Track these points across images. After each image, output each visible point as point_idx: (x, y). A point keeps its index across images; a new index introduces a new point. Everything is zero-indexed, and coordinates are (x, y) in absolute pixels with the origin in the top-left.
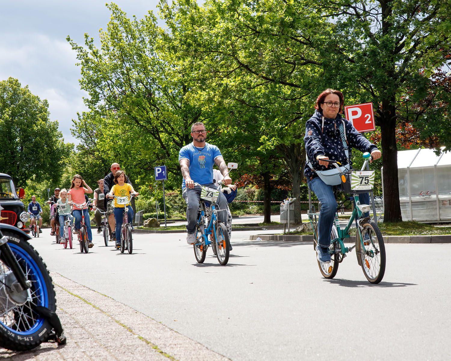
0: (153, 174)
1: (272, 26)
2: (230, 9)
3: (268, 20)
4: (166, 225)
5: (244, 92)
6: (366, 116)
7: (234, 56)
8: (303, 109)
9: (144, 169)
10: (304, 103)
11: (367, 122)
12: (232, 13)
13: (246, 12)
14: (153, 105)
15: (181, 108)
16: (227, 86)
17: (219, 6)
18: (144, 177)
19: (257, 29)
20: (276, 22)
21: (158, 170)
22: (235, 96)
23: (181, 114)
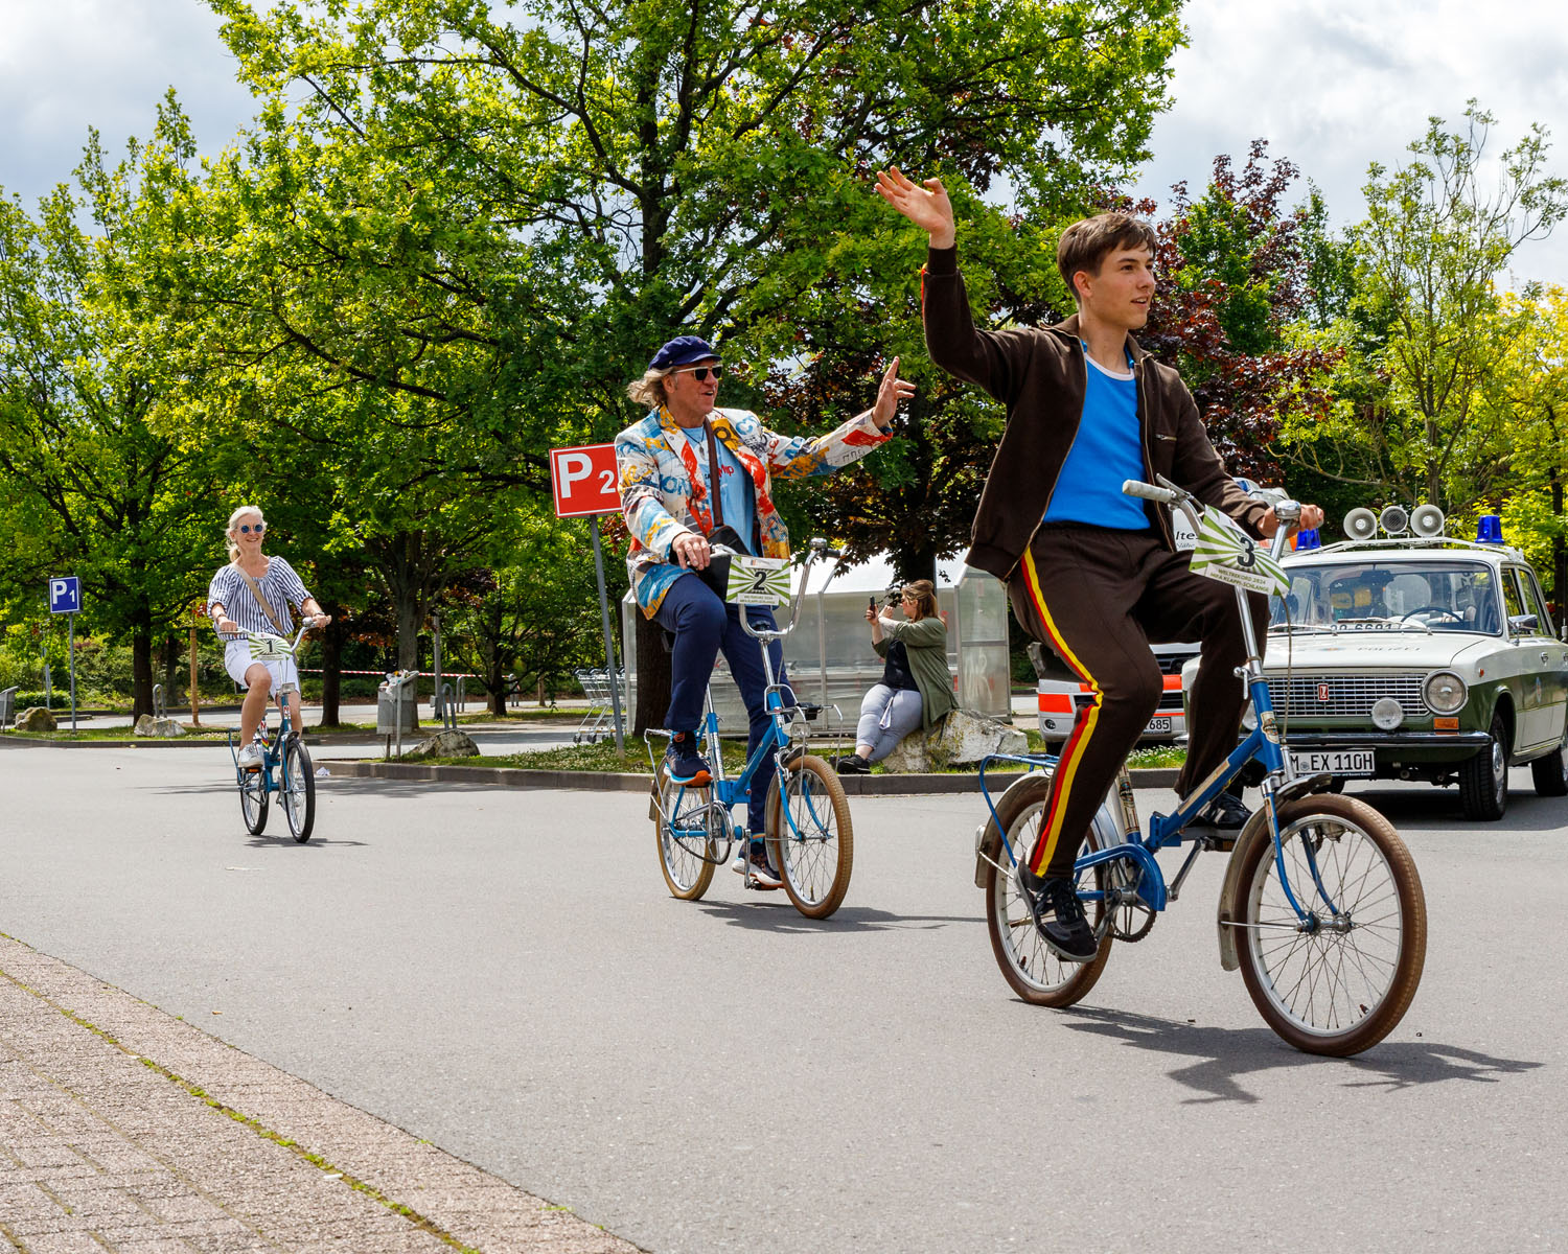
0: (46, 596)
1: (377, 243)
2: (273, 197)
3: (368, 227)
4: (74, 725)
5: (295, 402)
6: (602, 475)
7: (276, 314)
8: (444, 451)
9: (22, 584)
10: (447, 436)
11: (605, 490)
12: (279, 207)
13: (314, 208)
14: (48, 422)
15: (120, 432)
16: (254, 387)
17: (247, 188)
18: (20, 604)
19: (340, 249)
20: (387, 235)
21: (58, 588)
22: (272, 413)
23: (121, 446)
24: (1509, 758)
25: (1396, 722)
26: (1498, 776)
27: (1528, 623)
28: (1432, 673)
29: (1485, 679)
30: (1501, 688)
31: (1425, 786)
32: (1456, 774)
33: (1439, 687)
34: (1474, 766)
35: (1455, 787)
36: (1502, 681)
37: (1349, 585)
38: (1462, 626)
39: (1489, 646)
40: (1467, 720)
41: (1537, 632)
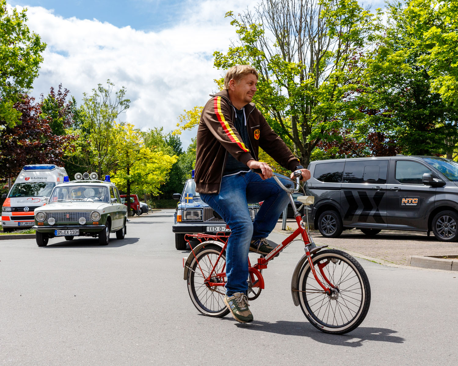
24: (110, 231)
25: (84, 223)
26: (107, 235)
27: (116, 200)
28: (93, 211)
29: (105, 213)
30: (109, 215)
31: (91, 237)
32: (98, 235)
33: (94, 215)
34: (102, 233)
35: (97, 238)
36: (109, 213)
37: (76, 191)
38: (100, 201)
39: (106, 205)
40: (100, 222)
41: (118, 202)
